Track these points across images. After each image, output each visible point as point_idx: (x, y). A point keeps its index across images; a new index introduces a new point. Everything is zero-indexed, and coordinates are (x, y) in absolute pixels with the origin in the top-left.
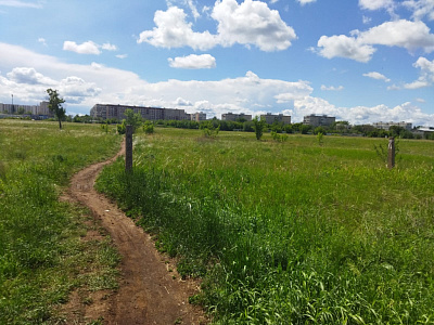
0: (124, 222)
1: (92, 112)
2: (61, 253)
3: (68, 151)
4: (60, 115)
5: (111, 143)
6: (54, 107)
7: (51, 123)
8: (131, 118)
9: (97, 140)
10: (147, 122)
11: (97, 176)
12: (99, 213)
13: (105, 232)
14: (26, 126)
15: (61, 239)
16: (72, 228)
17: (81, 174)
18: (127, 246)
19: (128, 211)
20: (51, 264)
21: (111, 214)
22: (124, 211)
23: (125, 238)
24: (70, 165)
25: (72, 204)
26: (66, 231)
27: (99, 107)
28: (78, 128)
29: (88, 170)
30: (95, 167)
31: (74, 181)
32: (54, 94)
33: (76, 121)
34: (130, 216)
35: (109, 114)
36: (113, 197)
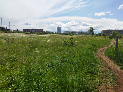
0: (115, 66)
1: (101, 32)
2: (98, 71)
3: (96, 43)
4: (93, 33)
5: (108, 41)
6: (91, 32)
7: (90, 36)
8: (114, 34)
9: (104, 40)
10: (120, 34)
11: (104, 51)
12: (107, 62)
13: (110, 68)
14: (84, 37)
15: (97, 67)
16: (100, 65)
17: (100, 50)
18: (117, 74)
19: (117, 63)
20: (95, 74)
21: (111, 63)
22: (115, 63)
23: (116, 72)
24: (97, 47)
25: (99, 58)
26: (98, 66)
27: (103, 31)
28: (97, 37)
29: (101, 49)
30: (104, 48)
31: (98, 52)
32: (92, 28)
33: (96, 35)
34: (117, 65)
35: (107, 33)
36: (111, 58)
